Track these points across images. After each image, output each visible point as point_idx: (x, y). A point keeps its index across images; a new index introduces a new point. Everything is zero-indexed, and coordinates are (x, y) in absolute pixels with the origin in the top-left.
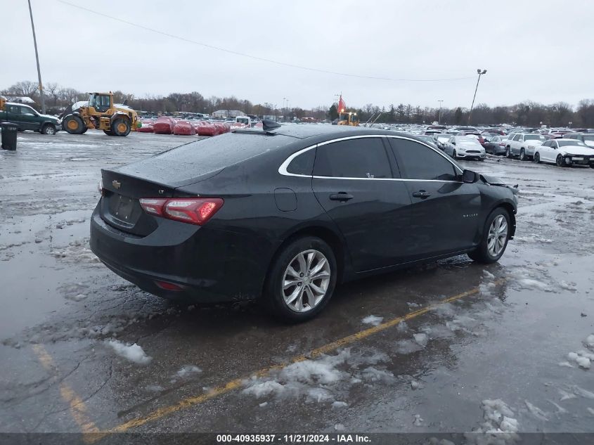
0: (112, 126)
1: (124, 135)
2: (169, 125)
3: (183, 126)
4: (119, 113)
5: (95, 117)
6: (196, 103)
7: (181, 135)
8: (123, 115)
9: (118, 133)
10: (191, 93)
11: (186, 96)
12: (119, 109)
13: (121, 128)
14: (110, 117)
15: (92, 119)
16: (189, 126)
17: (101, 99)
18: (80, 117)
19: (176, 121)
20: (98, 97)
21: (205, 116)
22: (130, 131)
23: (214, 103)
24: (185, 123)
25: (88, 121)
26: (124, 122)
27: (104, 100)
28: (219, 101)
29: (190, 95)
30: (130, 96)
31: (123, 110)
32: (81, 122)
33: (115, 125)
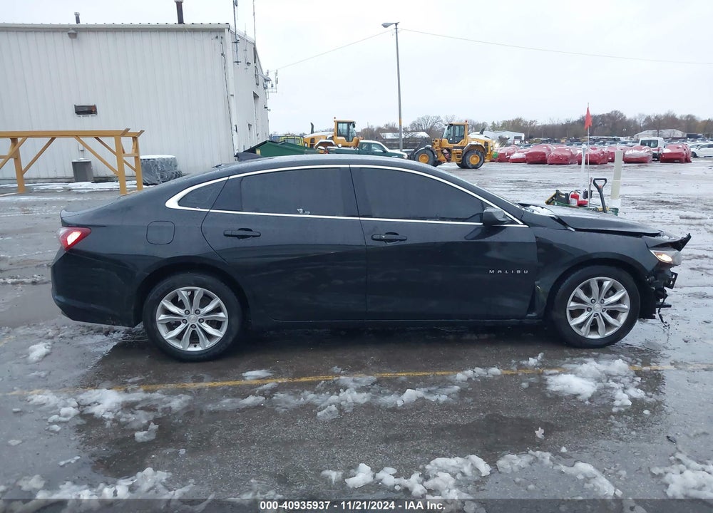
0: (464, 157)
1: (476, 167)
2: (544, 154)
3: (559, 154)
4: (473, 143)
5: (448, 149)
6: (614, 124)
7: (557, 164)
8: (477, 145)
9: (470, 166)
10: (609, 112)
11: (602, 117)
12: (473, 139)
13: (473, 160)
14: (462, 148)
15: (445, 151)
16: (567, 154)
17: (454, 129)
18: (432, 151)
19: (554, 149)
20: (452, 128)
21: (622, 139)
22: (484, 162)
23: (641, 122)
24: (564, 150)
25: (440, 154)
26: (477, 153)
27: (458, 130)
28: (648, 119)
29: (609, 115)
30: (531, 122)
31: (477, 140)
32: (432, 155)
33: (467, 157)
